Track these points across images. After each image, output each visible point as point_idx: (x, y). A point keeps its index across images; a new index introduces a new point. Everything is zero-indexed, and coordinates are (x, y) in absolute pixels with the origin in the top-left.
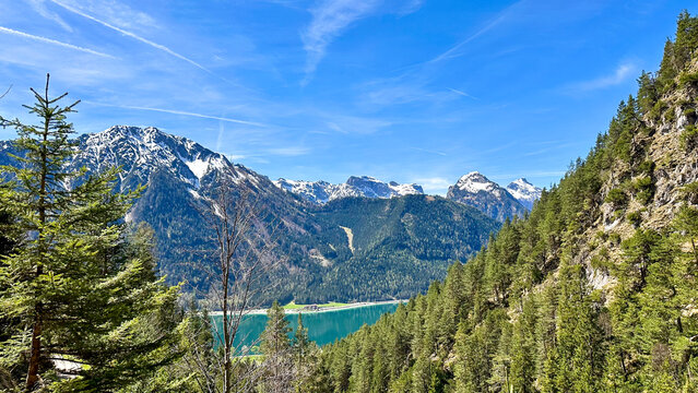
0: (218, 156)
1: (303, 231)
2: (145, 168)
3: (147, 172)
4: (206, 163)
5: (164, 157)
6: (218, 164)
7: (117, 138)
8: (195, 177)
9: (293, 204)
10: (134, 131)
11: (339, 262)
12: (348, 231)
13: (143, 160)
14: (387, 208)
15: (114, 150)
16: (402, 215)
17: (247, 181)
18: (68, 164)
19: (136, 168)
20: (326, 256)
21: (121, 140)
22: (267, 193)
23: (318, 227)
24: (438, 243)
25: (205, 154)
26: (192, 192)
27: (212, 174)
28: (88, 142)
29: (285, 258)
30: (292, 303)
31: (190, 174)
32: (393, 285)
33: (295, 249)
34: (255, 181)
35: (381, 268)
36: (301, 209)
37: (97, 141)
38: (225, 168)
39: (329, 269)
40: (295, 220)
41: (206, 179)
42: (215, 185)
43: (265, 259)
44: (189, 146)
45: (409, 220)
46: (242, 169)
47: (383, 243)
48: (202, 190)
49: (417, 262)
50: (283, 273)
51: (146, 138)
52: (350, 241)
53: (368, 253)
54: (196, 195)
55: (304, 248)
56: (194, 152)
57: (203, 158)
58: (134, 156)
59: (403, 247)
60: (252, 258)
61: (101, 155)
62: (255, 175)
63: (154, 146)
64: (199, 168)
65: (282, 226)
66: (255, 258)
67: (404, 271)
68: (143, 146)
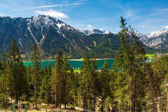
0: (63, 23)
1: (84, 42)
2: (47, 25)
3: (47, 26)
4: (61, 25)
5: (51, 23)
6: (64, 25)
7: (40, 18)
8: (58, 28)
9: (81, 35)
10: (44, 16)
11: (92, 49)
12: (94, 42)
13: (46, 23)
14: (104, 37)
15: (39, 20)
16: (108, 38)
17: (70, 29)
18: (29, 24)
19: (45, 25)
20: (90, 48)
21: (41, 18)
22: (75, 32)
23: (87, 41)
24: (117, 46)
25: (61, 22)
26: (58, 31)
27: (62, 27)
28: (33, 18)
29: (80, 48)
30: (82, 58)
31: (57, 27)
32: (106, 55)
33: (82, 46)
34: (72, 29)
35: (103, 51)
36: (83, 36)
37: (35, 18)
38: (65, 26)
39: (90, 51)
40: (82, 39)
41: (61, 28)
42: (63, 30)
43: (75, 48)
44: (57, 20)
45: (109, 39)
46: (69, 26)
47: (103, 45)
48: (60, 31)
49: (111, 50)
50: (80, 51)
51: (47, 18)
52: (95, 44)
53: (100, 47)
54: (59, 32)
55: (84, 45)
56: (58, 22)
57: (60, 23)
58: (44, 22)
59: (108, 46)
60: (72, 47)
61: (37, 22)
62: (72, 28)
63: (49, 20)
64: (59, 26)
65: (79, 40)
66: (73, 47)
67: (108, 52)
68: (46, 20)
